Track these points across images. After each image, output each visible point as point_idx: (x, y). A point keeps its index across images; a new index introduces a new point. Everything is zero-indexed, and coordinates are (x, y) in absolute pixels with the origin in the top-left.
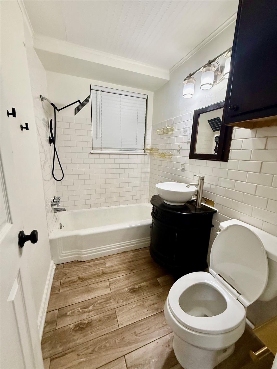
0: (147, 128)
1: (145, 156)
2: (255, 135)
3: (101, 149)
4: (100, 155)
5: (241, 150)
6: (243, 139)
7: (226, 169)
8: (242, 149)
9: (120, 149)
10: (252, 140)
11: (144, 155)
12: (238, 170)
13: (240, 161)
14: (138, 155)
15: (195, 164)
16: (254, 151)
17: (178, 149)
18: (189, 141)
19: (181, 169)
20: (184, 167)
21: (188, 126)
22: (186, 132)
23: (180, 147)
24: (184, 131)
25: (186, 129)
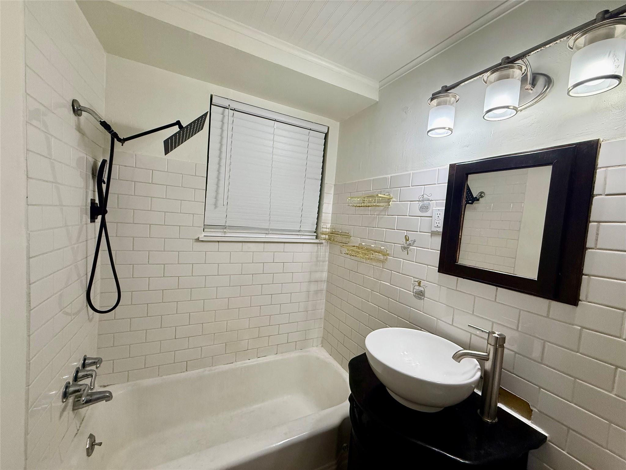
0: (326, 190)
1: (318, 246)
3: (225, 230)
4: (220, 243)
7: (573, 325)
9: (267, 231)
11: (316, 245)
14: (305, 245)
17: (403, 244)
18: (436, 230)
19: (414, 292)
20: (423, 288)
21: (431, 196)
22: (426, 208)
23: (408, 241)
24: (422, 207)
25: (427, 202)
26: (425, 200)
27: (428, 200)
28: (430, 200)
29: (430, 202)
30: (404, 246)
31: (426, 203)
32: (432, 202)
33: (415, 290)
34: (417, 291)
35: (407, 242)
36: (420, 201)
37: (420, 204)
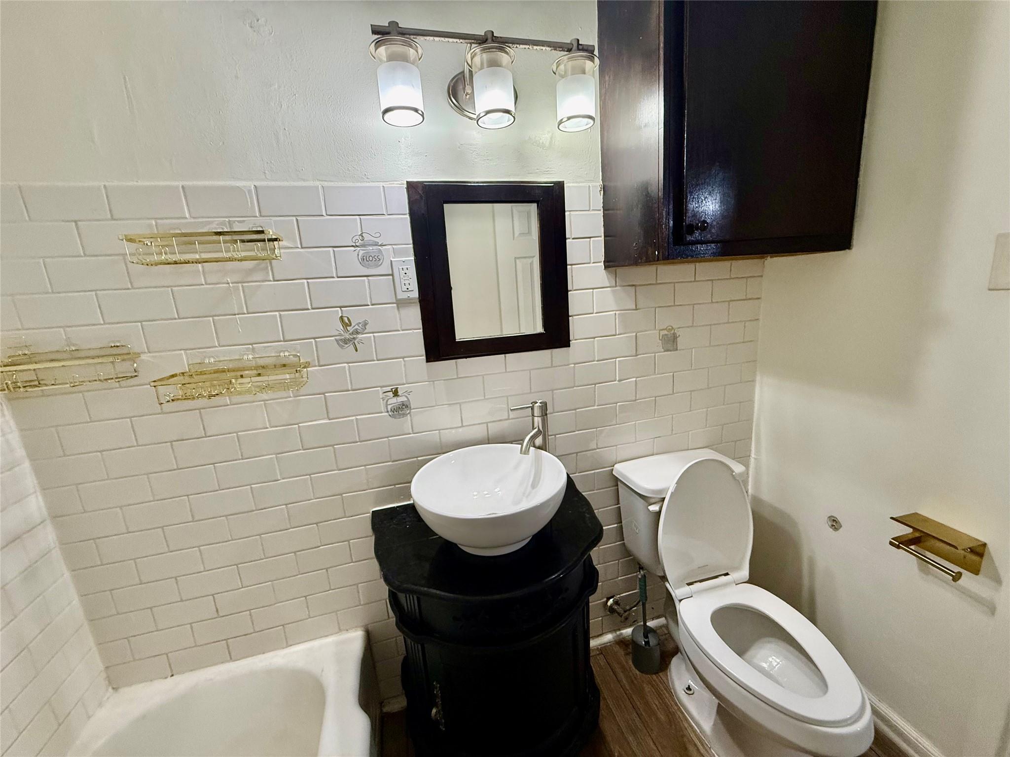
2: (614, 282)
5: (594, 315)
6: (593, 289)
7: (568, 365)
8: (595, 312)
10: (612, 290)
12: (597, 361)
13: (596, 339)
15: (457, 375)
16: (619, 314)
17: (340, 335)
18: (407, 297)
19: (389, 410)
20: (404, 397)
21: (380, 237)
22: (374, 259)
23: (350, 325)
24: (365, 258)
25: (375, 247)
26: (370, 245)
27: (377, 245)
28: (379, 244)
29: (380, 247)
30: (343, 338)
31: (373, 249)
32: (384, 247)
33: (389, 407)
34: (393, 406)
35: (348, 328)
36: (357, 246)
37: (359, 253)
